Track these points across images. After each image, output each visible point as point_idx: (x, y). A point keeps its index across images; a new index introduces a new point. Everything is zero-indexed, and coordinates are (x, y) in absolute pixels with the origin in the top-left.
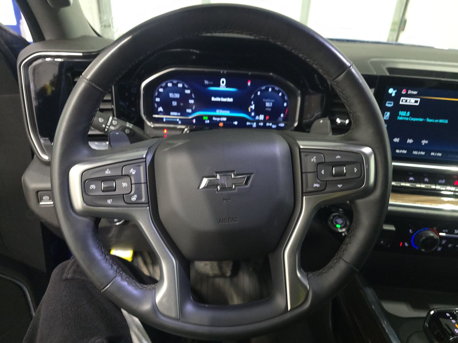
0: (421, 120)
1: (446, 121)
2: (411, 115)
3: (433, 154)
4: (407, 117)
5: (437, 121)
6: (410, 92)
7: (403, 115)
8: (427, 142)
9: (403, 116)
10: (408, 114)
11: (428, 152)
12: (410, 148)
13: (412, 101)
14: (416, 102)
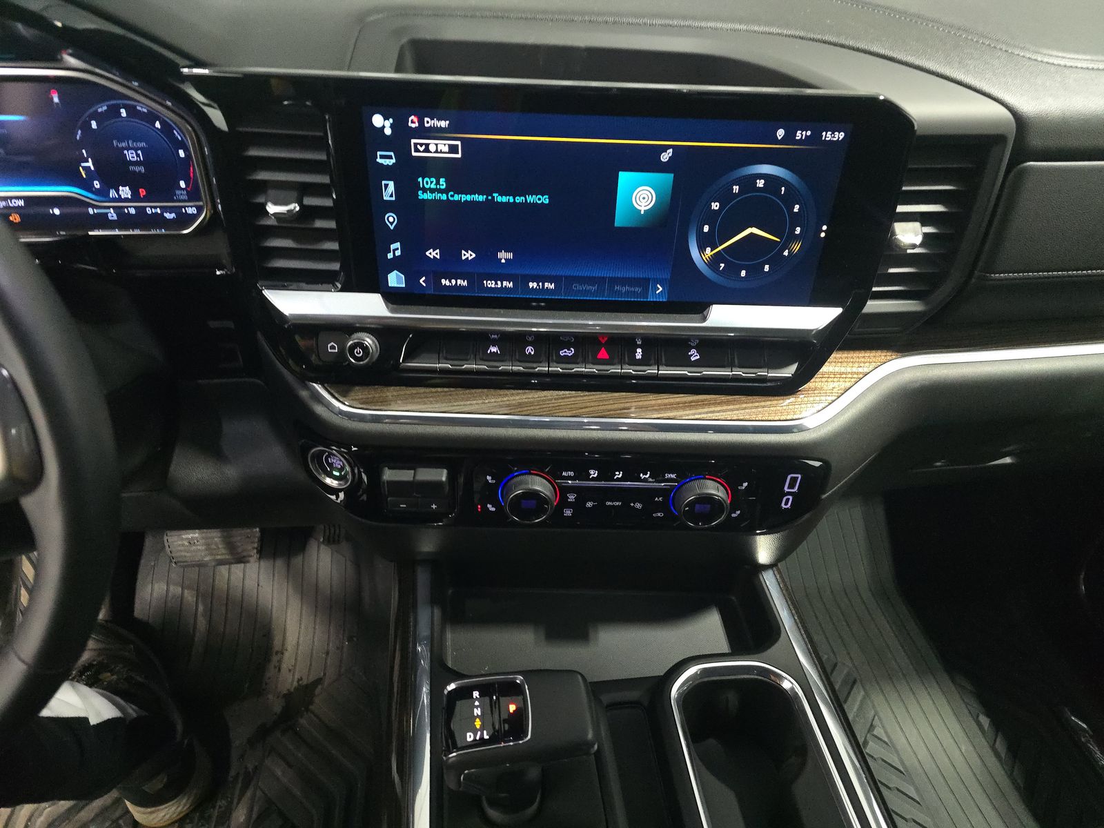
0: (481, 198)
1: (545, 200)
2: (452, 187)
3: (532, 285)
4: (441, 191)
5: (519, 199)
6: (429, 122)
7: (431, 189)
8: (510, 256)
9: (432, 191)
10: (443, 183)
11: (520, 281)
12: (474, 274)
13: (440, 148)
14: (453, 149)
